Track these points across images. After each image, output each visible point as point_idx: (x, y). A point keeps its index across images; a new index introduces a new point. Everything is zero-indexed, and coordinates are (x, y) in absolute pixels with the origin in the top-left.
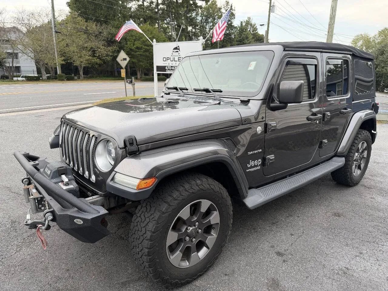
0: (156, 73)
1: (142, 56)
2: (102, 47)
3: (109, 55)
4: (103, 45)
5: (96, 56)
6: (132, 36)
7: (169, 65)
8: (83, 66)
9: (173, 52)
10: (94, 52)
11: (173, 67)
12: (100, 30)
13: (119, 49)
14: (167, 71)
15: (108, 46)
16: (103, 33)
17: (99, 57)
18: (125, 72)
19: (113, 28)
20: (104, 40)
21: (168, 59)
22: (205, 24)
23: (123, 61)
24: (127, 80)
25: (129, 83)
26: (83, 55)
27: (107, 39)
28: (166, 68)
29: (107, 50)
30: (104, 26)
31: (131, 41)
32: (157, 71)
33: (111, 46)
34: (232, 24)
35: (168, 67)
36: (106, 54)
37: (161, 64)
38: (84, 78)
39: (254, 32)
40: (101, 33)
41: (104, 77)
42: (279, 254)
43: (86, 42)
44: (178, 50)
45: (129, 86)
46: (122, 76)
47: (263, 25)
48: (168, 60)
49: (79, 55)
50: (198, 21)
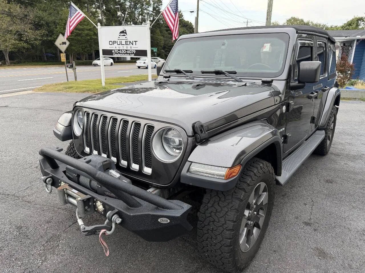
0: (102, 57)
1: (73, 40)
2: (29, 31)
3: (38, 39)
4: (30, 29)
5: (23, 40)
6: (62, 20)
7: (116, 49)
8: (9, 50)
9: (120, 36)
10: (20, 36)
11: (120, 51)
12: (26, 13)
13: (48, 33)
14: (114, 54)
15: (36, 30)
16: (29, 16)
17: (26, 42)
18: (65, 56)
19: (39, 11)
20: (30, 23)
21: (114, 42)
22: (133, 9)
23: (62, 45)
24: (67, 64)
25: (69, 68)
26: (8, 39)
27: (34, 22)
28: (113, 52)
29: (35, 34)
30: (29, 8)
31: (61, 25)
32: (103, 55)
33: (39, 30)
34: (160, 11)
35: (115, 51)
36: (34, 38)
37: (108, 47)
38: (11, 63)
39: (180, 18)
40: (26, 15)
41: (33, 62)
42: (307, 224)
43: (11, 25)
44: (125, 34)
45: (70, 71)
46: (62, 61)
47: (193, 12)
48: (114, 44)
49: (3, 39)
50: (127, 6)
